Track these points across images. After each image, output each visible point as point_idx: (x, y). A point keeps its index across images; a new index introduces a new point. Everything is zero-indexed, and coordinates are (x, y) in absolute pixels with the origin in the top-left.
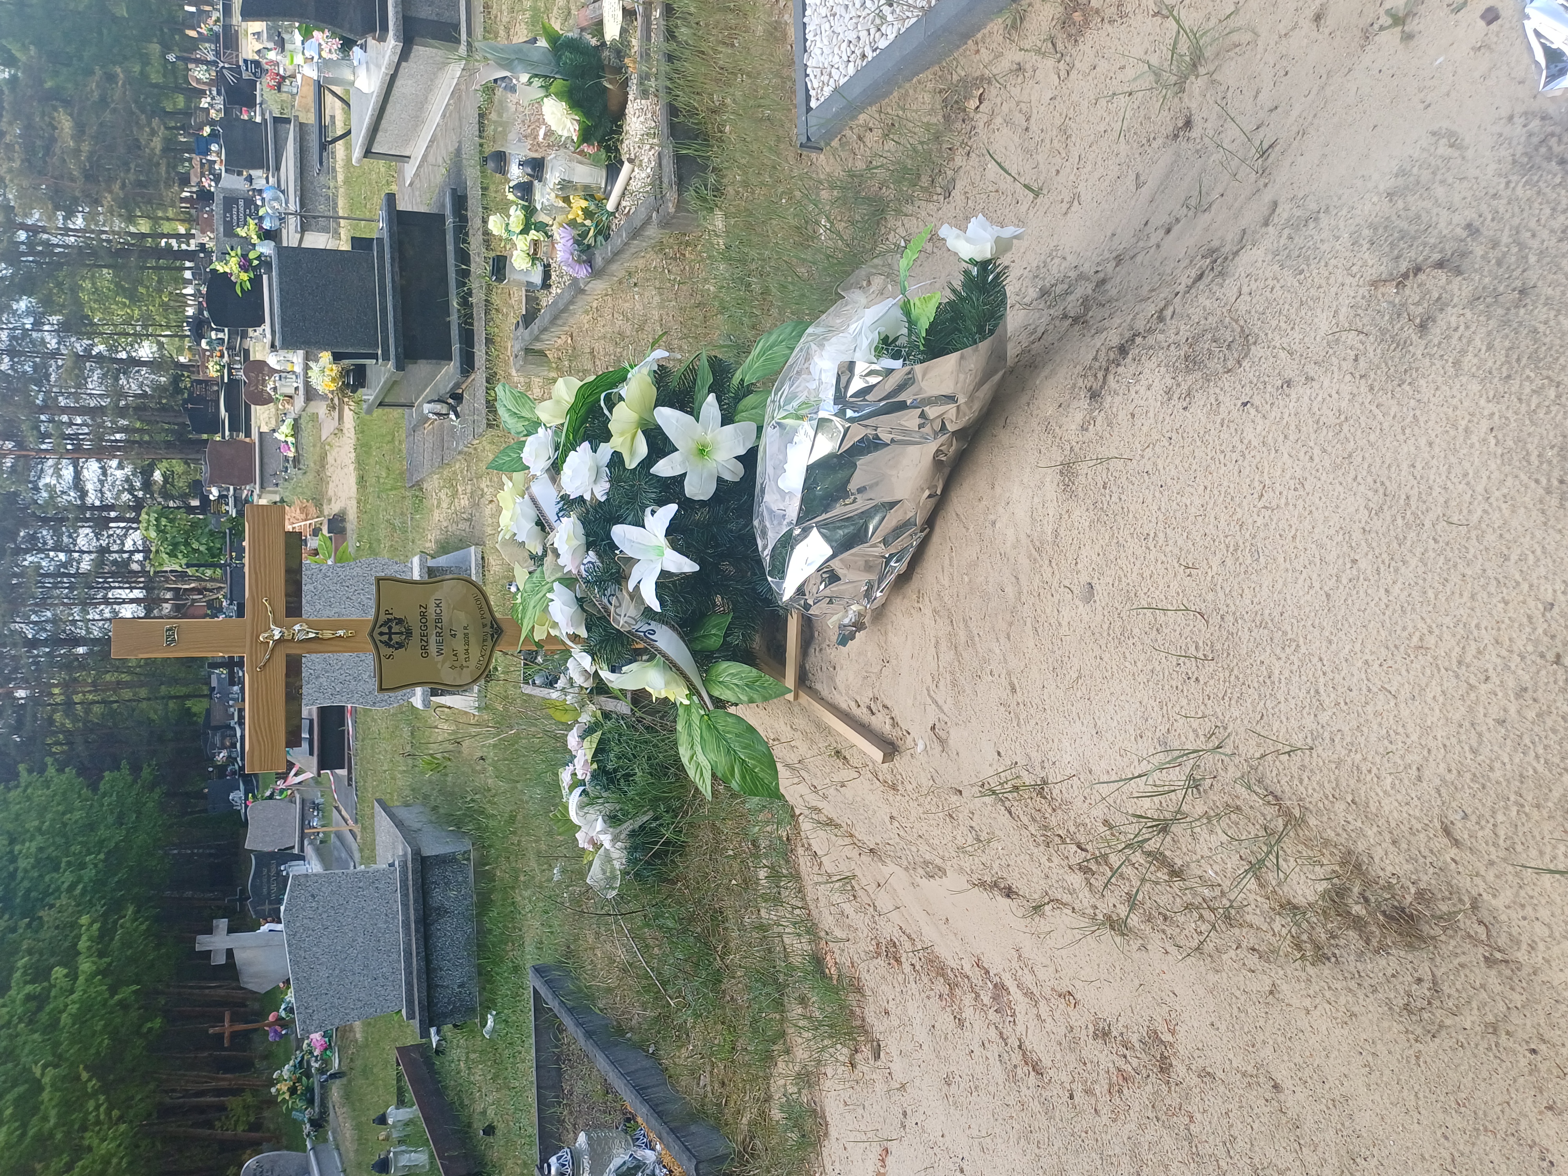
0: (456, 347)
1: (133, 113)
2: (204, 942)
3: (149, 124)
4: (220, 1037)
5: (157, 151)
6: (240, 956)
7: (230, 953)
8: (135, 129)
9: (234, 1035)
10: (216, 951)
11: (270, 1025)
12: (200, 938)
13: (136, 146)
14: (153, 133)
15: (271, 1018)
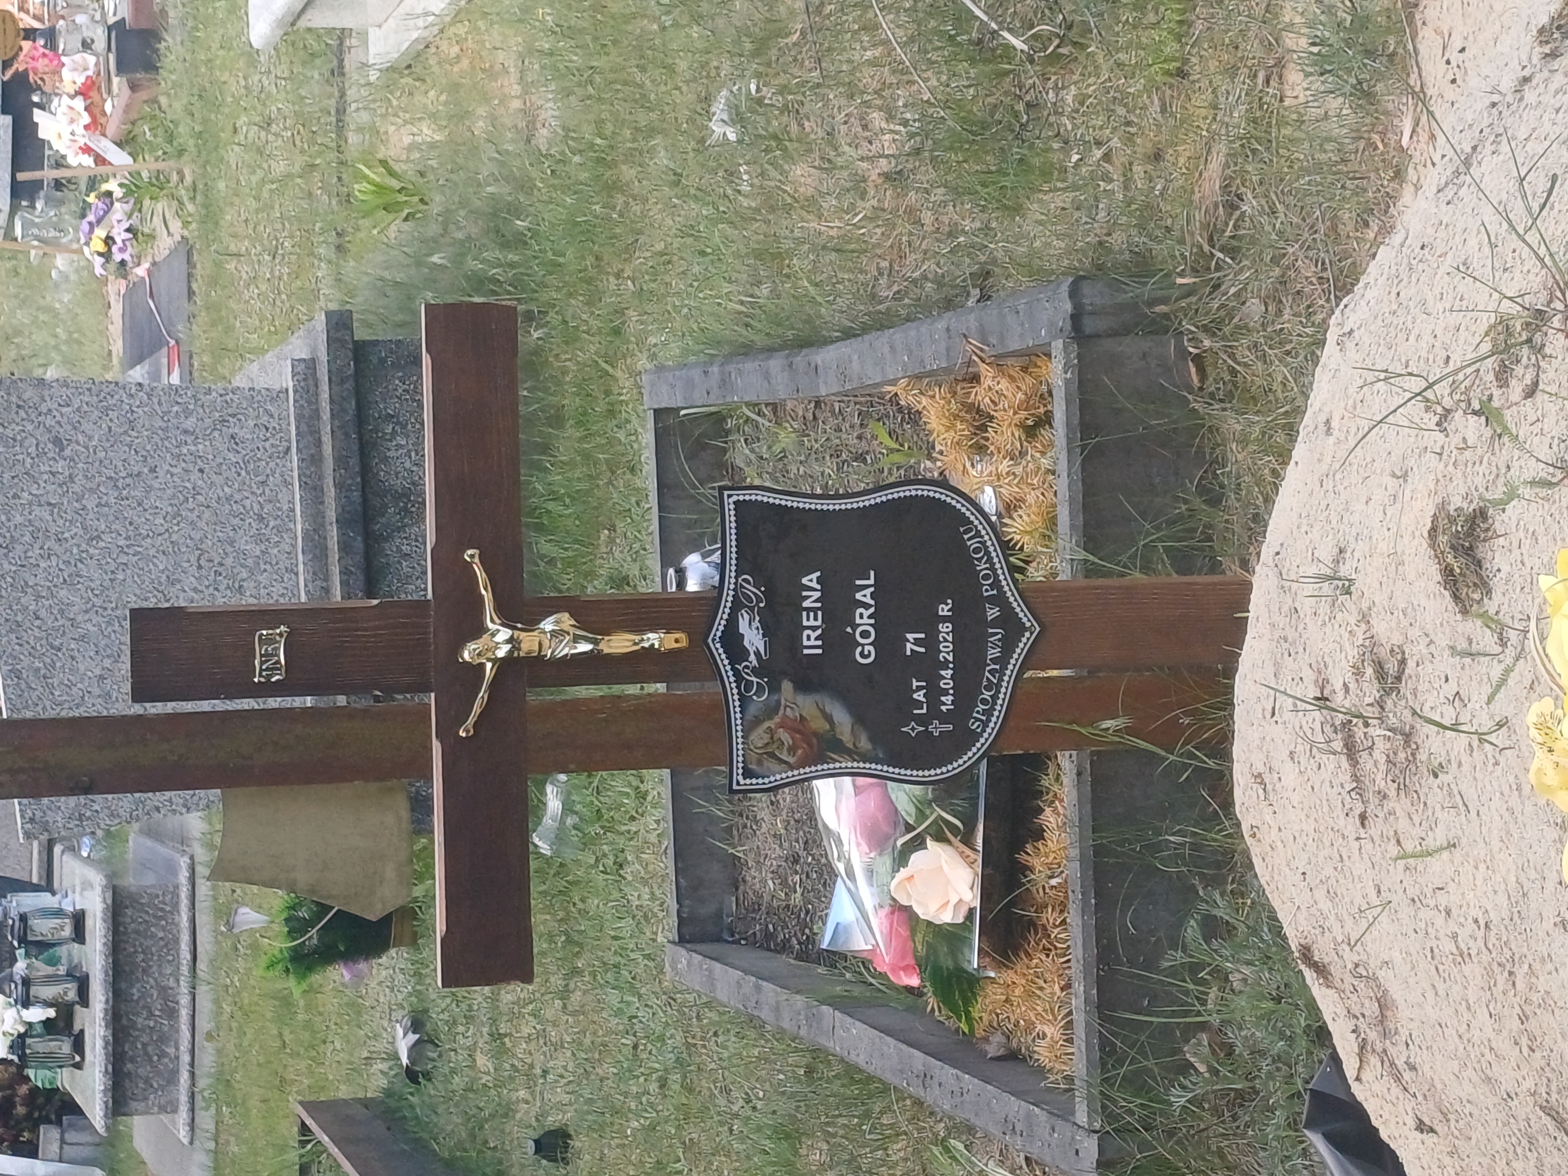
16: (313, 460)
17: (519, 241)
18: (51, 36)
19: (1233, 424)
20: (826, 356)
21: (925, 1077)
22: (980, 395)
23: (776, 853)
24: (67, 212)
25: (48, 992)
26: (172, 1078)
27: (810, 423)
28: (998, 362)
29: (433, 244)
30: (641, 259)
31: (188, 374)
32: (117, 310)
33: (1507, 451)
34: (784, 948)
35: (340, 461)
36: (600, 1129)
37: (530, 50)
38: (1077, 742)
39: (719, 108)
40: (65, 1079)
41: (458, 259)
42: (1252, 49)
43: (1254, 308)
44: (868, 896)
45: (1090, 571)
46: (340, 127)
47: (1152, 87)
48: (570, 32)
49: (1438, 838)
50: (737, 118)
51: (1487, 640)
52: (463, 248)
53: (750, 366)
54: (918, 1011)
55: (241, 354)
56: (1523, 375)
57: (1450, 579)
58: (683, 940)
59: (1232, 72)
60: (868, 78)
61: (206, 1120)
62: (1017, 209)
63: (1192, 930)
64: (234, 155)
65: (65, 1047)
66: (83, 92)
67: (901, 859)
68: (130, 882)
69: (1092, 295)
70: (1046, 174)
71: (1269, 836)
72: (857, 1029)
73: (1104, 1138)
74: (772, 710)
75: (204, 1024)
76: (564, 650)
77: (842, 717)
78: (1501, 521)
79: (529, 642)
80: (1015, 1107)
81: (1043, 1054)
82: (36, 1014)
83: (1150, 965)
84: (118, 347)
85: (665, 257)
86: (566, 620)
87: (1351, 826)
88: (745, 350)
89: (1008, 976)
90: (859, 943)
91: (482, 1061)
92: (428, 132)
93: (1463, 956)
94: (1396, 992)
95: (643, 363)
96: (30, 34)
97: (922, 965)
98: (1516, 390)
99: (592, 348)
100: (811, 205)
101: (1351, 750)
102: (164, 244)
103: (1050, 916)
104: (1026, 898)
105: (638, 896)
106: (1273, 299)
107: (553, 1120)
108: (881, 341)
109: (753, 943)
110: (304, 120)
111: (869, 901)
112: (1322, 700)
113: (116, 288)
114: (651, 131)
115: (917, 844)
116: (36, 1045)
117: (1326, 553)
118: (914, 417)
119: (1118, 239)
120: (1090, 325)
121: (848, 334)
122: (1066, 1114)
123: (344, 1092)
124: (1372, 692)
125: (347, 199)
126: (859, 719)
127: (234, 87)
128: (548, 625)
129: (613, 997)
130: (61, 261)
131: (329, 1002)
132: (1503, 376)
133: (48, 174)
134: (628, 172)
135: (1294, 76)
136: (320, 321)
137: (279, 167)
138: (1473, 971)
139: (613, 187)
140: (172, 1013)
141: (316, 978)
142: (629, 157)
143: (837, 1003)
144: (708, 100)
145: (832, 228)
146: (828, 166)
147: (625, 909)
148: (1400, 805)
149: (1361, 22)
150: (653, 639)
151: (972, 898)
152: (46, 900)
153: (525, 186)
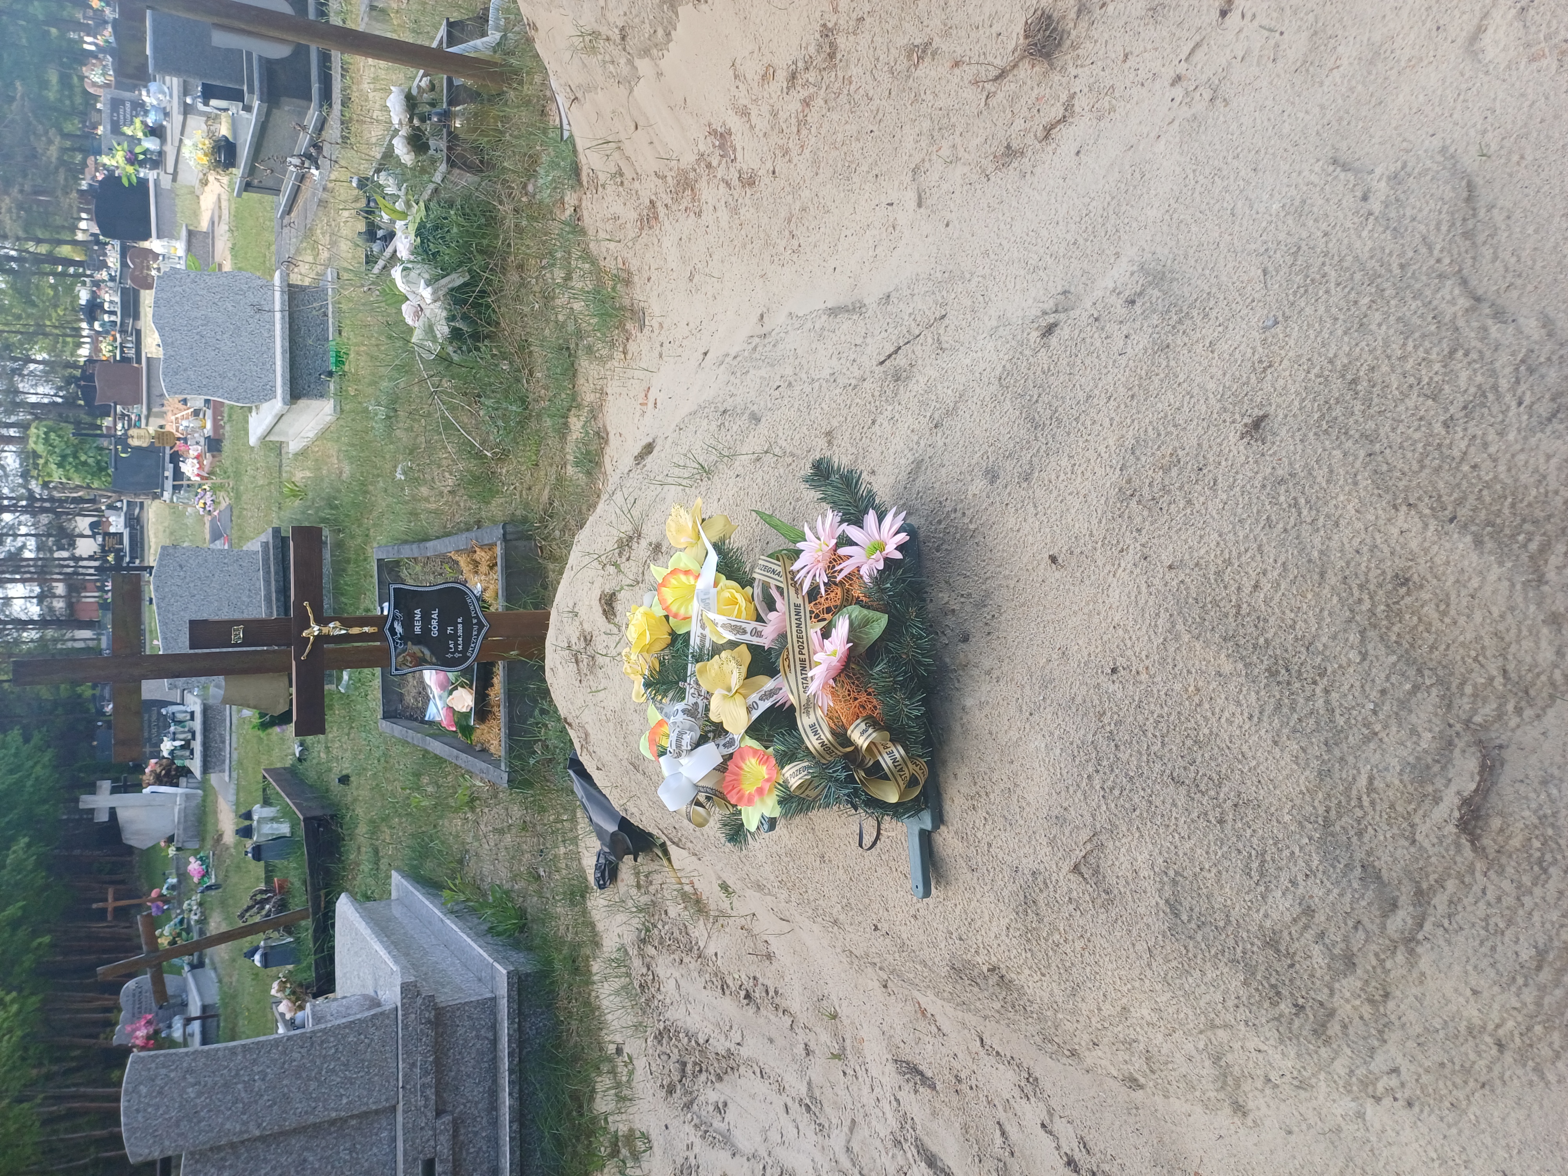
0: (315, 87)
1: (30, 124)
2: (87, 801)
3: (46, 133)
4: (104, 911)
5: (54, 160)
6: (122, 815)
7: (113, 812)
8: (32, 138)
9: (116, 909)
10: (99, 809)
11: (153, 901)
12: (84, 797)
13: (33, 155)
14: (50, 142)
15: (154, 894)
16: (267, 573)
17: (336, 507)
18: (185, 440)
19: (551, 566)
20: (430, 544)
21: (457, 757)
22: (477, 557)
23: (414, 692)
24: (191, 495)
25: (182, 736)
26: (224, 762)
27: (425, 564)
28: (481, 547)
29: (309, 508)
30: (375, 514)
31: (231, 545)
32: (207, 525)
33: (621, 576)
34: (416, 720)
35: (276, 573)
36: (359, 775)
37: (340, 450)
38: (503, 658)
39: (399, 470)
40: (187, 763)
41: (316, 513)
42: (557, 459)
43: (557, 533)
44: (440, 704)
45: (507, 608)
46: (280, 472)
47: (528, 468)
48: (353, 445)
49: (601, 687)
50: (404, 473)
51: (615, 630)
52: (318, 509)
53: (407, 547)
54: (456, 737)
55: (248, 539)
56: (626, 554)
57: (605, 612)
58: (384, 718)
59: (551, 465)
60: (444, 463)
61: (234, 775)
62: (489, 503)
63: (537, 712)
64: (246, 479)
65: (187, 753)
66: (197, 457)
67: (450, 693)
68: (211, 702)
69: (509, 529)
70: (497, 492)
71: (555, 686)
72: (437, 743)
73: (509, 773)
74: (404, 651)
75: (234, 745)
76: (337, 633)
77: (427, 653)
78: (621, 596)
79: (325, 630)
80: (484, 765)
81: (492, 749)
82: (178, 743)
83: (524, 723)
84: (208, 537)
85: (382, 514)
86: (338, 624)
87: (577, 683)
88: (406, 542)
89: (483, 727)
90: (438, 719)
91: (323, 755)
92: (308, 474)
93: (608, 721)
94: (590, 731)
95: (375, 545)
96: (179, 439)
97: (456, 724)
98: (624, 559)
99: (359, 540)
100: (427, 500)
101: (577, 662)
102: (223, 505)
103: (495, 709)
104: (488, 704)
105: (372, 705)
106: (563, 531)
107: (344, 772)
108: (446, 540)
109: (407, 718)
110: (268, 468)
111: (440, 706)
112: (569, 647)
113: (207, 519)
114: (378, 476)
115: (456, 688)
116: (178, 753)
117: (571, 605)
118: (457, 563)
119: (518, 513)
120: (508, 537)
121: (438, 538)
122: (499, 767)
123: (279, 765)
124: (583, 645)
125: (281, 493)
126: (433, 653)
127: (247, 458)
128: (331, 625)
129: (363, 735)
130: (189, 509)
131: (274, 738)
132: (620, 554)
133: (185, 483)
134: (371, 488)
135: (569, 467)
136: (270, 530)
137: (261, 482)
138: (611, 724)
139: (366, 492)
140: (224, 742)
141: (270, 730)
142: (371, 483)
143: (431, 736)
144: (395, 467)
145: (433, 506)
146: (432, 488)
147: (368, 709)
148: (591, 677)
149: (588, 453)
150: (366, 629)
151: (472, 704)
152: (181, 708)
153: (339, 491)
